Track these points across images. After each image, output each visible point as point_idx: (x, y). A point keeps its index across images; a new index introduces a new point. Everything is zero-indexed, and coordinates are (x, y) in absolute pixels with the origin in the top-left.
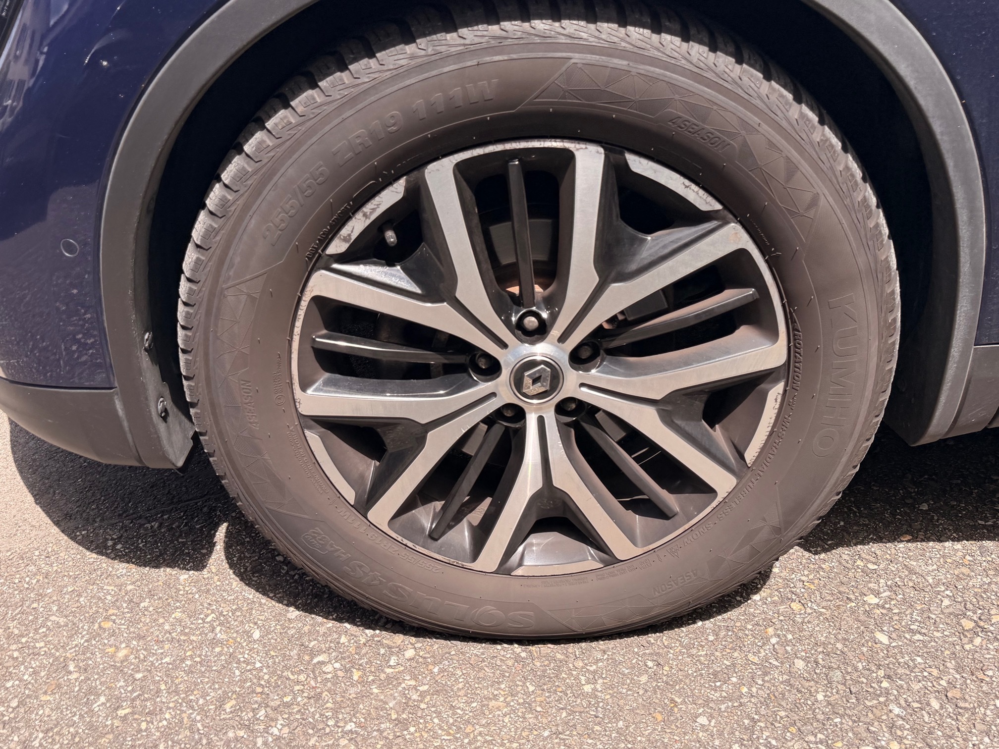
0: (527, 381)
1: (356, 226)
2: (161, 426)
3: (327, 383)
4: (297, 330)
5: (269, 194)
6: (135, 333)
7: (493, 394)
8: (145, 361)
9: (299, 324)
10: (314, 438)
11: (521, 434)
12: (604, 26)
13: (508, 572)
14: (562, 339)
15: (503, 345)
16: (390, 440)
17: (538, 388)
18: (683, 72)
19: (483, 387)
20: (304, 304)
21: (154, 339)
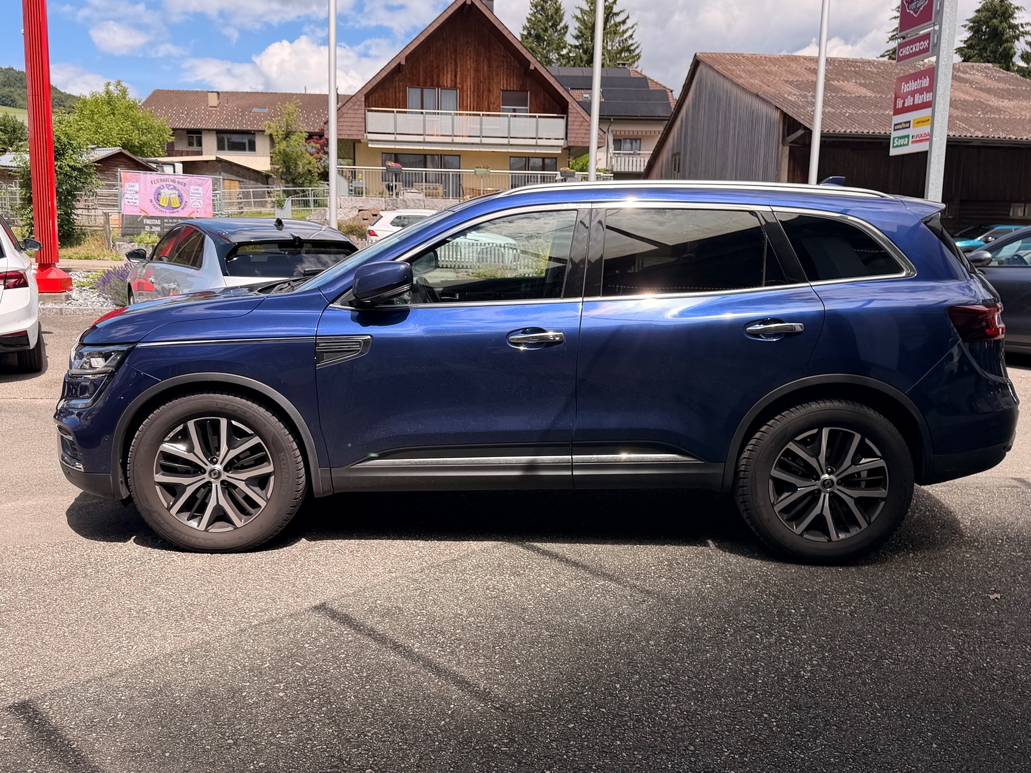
0: (212, 474)
1: (172, 434)
2: (121, 485)
3: (162, 474)
4: (156, 459)
5: (152, 426)
6: (118, 458)
7: (204, 478)
8: (119, 466)
9: (157, 457)
10: (157, 488)
11: (210, 491)
12: (224, 395)
13: (207, 531)
14: (221, 464)
15: (207, 465)
16: (178, 490)
17: (216, 476)
18: (240, 405)
19: (202, 476)
20: (158, 452)
21: (122, 462)
